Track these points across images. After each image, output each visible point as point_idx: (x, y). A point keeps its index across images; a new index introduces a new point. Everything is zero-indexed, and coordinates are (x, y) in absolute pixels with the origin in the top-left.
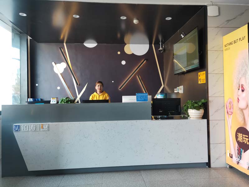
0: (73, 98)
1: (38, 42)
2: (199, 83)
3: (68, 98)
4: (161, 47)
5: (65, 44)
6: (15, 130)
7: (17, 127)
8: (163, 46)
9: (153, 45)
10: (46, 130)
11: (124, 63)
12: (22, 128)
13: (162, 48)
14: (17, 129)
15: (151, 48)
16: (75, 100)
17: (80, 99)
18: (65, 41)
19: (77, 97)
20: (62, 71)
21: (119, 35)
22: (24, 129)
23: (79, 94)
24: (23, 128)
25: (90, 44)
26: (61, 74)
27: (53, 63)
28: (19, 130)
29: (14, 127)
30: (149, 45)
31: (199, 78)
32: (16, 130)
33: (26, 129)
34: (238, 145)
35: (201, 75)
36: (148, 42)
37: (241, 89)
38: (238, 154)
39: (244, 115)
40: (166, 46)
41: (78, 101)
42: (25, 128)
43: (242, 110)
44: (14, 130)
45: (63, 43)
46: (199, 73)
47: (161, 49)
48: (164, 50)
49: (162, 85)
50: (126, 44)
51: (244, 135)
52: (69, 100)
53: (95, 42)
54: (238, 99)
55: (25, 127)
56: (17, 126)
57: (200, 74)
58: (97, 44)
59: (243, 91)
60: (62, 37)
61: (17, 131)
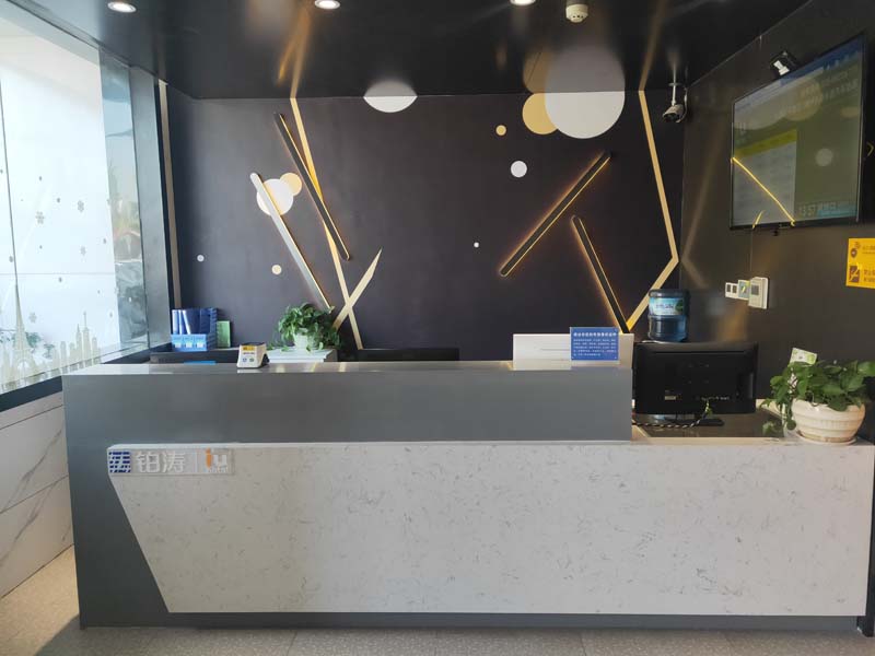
0: (330, 309)
1: (197, 98)
2: (849, 283)
3: (311, 310)
4: (674, 102)
5: (293, 101)
6: (114, 469)
7: (121, 460)
8: (686, 99)
9: (642, 94)
10: (224, 471)
11: (519, 169)
12: (138, 462)
13: (678, 106)
14: (121, 464)
15: (631, 106)
16: (335, 314)
17: (355, 308)
18: (294, 91)
19: (343, 304)
20: (286, 205)
21: (501, 58)
22: (144, 467)
23: (350, 293)
24: (140, 463)
25: (391, 100)
26: (282, 216)
27: (254, 177)
28: (127, 469)
29: (110, 458)
30: (623, 93)
31: (851, 261)
32: (118, 469)
33: (153, 467)
35: (859, 252)
36: (622, 82)
40: (697, 98)
41: (348, 317)
42: (148, 463)
44: (110, 469)
45: (288, 96)
46: (852, 243)
47: (673, 109)
48: (689, 112)
49: (671, 257)
50: (532, 94)
52: (316, 315)
53: (408, 89)
55: (148, 459)
56: (122, 456)
57: (857, 244)
58: (415, 97)
60: (282, 72)
61: (121, 471)
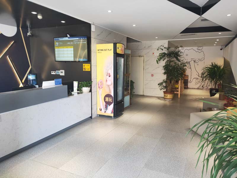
2: (84, 70)
9: (20, 28)
13: (30, 34)
31: (84, 67)
34: (106, 103)
36: (16, 24)
37: (108, 75)
38: (105, 107)
39: (110, 88)
43: (109, 86)
49: (30, 66)
51: (109, 98)
54: (107, 80)
57: (85, 65)
59: (109, 76)
